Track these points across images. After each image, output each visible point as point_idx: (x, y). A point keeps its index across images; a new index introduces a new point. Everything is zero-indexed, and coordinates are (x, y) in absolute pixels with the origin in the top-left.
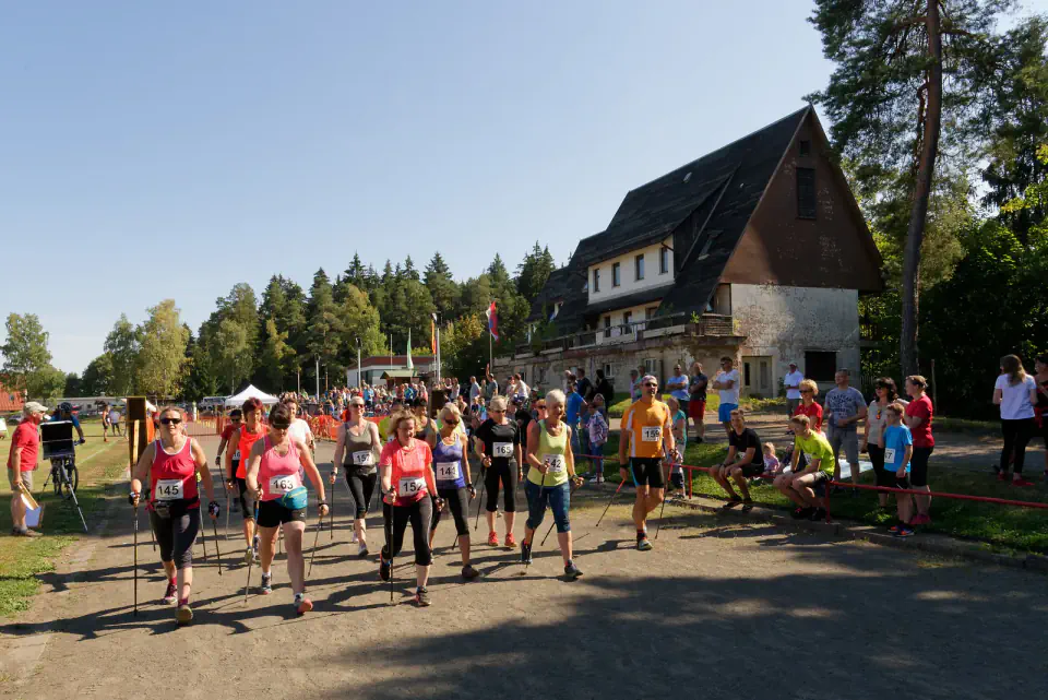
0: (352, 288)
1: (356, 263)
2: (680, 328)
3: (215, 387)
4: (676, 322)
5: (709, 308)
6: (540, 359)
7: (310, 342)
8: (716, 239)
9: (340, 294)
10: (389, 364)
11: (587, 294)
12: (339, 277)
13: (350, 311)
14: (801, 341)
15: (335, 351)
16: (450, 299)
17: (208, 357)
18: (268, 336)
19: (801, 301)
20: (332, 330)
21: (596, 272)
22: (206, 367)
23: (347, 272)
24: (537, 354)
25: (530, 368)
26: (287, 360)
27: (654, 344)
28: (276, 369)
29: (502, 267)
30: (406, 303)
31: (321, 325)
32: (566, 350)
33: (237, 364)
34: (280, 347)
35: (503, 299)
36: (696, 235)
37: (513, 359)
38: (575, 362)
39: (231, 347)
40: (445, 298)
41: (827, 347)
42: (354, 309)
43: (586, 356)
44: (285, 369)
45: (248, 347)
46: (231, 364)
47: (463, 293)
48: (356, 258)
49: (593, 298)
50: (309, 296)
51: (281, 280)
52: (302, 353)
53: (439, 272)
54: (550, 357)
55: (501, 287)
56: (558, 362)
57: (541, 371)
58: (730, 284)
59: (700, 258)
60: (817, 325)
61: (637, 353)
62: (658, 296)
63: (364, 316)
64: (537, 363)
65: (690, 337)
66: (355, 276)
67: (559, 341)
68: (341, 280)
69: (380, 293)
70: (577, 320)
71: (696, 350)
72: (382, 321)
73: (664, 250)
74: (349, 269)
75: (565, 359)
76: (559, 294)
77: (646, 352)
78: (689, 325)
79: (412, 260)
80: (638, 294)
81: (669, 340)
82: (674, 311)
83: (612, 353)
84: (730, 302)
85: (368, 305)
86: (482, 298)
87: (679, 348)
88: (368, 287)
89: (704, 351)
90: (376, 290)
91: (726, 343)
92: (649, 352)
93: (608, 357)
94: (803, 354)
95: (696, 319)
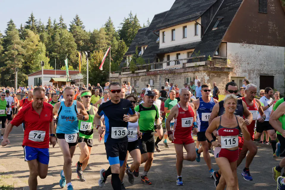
0: (30, 32)
1: (32, 18)
2: (203, 63)
4: (201, 60)
5: (217, 53)
6: (135, 75)
7: (6, 60)
8: (221, 21)
9: (23, 36)
10: (54, 74)
11: (159, 43)
12: (22, 25)
13: (29, 44)
14: (259, 70)
15: (20, 66)
16: (84, 41)
19: (259, 51)
20: (19, 54)
21: (163, 33)
23: (27, 23)
24: (133, 73)
25: (129, 79)
27: (190, 70)
29: (112, 24)
30: (60, 41)
31: (13, 51)
32: (148, 71)
35: (112, 41)
36: (212, 18)
37: (120, 74)
38: (153, 77)
40: (81, 39)
41: (270, 74)
42: (31, 43)
43: (158, 74)
47: (91, 37)
48: (32, 16)
49: (162, 46)
50: (5, 35)
53: (78, 25)
54: (140, 74)
55: (111, 35)
56: (144, 77)
57: (135, 81)
58: (226, 43)
59: (213, 29)
60: (266, 63)
61: (183, 74)
62: (194, 46)
63: (37, 47)
64: (133, 77)
65: (207, 67)
66: (31, 25)
67: (145, 67)
68: (23, 26)
69: (46, 35)
70: (154, 56)
71: (210, 73)
72: (47, 50)
73: (197, 24)
74: (28, 21)
75: (148, 75)
76: (144, 42)
77: (186, 73)
78: (207, 61)
79: (63, 18)
80: (183, 45)
81: (198, 68)
82: (200, 54)
83: (170, 73)
84: (227, 51)
85: (39, 41)
86: (102, 40)
87: (202, 72)
88: (39, 31)
89: (213, 74)
90: (43, 33)
91: (224, 70)
92: (189, 73)
93: (169, 75)
94: (259, 77)
95: (210, 59)
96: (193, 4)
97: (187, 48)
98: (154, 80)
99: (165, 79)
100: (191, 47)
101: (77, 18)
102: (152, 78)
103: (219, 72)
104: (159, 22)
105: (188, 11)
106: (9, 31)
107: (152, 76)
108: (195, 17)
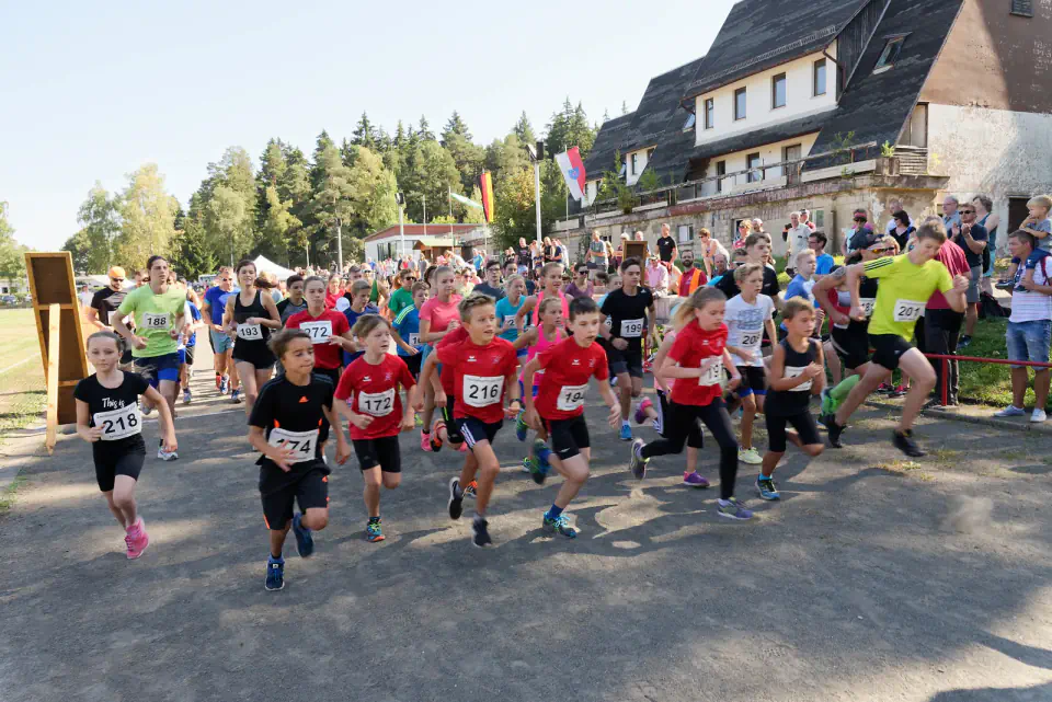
0: (361, 149)
1: (365, 122)
2: (869, 165)
3: (212, 263)
4: (859, 156)
6: (633, 218)
7: (318, 211)
8: (901, 44)
9: (350, 159)
10: (423, 233)
11: (693, 132)
12: (345, 141)
13: (362, 176)
14: (1006, 184)
15: (347, 221)
16: (473, 164)
17: (202, 231)
18: (269, 206)
20: (343, 198)
21: (709, 101)
22: (199, 240)
23: (356, 133)
24: (627, 212)
25: (615, 229)
26: (291, 232)
27: (821, 188)
28: (280, 243)
30: (425, 167)
31: (330, 192)
32: (672, 204)
33: (236, 237)
34: (283, 218)
36: (865, 41)
37: (583, 221)
38: (688, 219)
39: (228, 217)
40: (467, 161)
42: (366, 174)
43: (706, 210)
44: (291, 244)
45: (247, 217)
46: (230, 238)
47: (488, 155)
48: (364, 117)
49: (703, 137)
50: (313, 162)
51: (280, 144)
52: (310, 224)
53: (458, 133)
54: (649, 215)
58: (926, 104)
59: (876, 72)
61: (791, 203)
62: (813, 126)
63: (378, 181)
64: (628, 224)
65: (882, 177)
66: (364, 136)
67: (662, 194)
68: (348, 142)
69: (395, 157)
70: (680, 167)
71: (886, 195)
72: (399, 187)
73: (819, 64)
74: (357, 129)
75: (673, 215)
76: (631, 142)
77: (807, 200)
78: (880, 160)
79: (426, 120)
80: (775, 127)
81: (851, 181)
82: (854, 141)
83: (750, 204)
84: (926, 130)
85: (382, 169)
86: (511, 160)
87: (865, 191)
88: (380, 150)
90: (389, 153)
91: (925, 184)
92: (813, 200)
93: (741, 210)
94: (1008, 202)
95: (890, 152)
97: (789, 134)
98: (694, 226)
99: (729, 222)
100: (803, 130)
101: (456, 119)
102: (688, 222)
103: (908, 191)
104: (665, 93)
105: (779, 36)
106: (320, 153)
107: (686, 217)
108: (819, 41)
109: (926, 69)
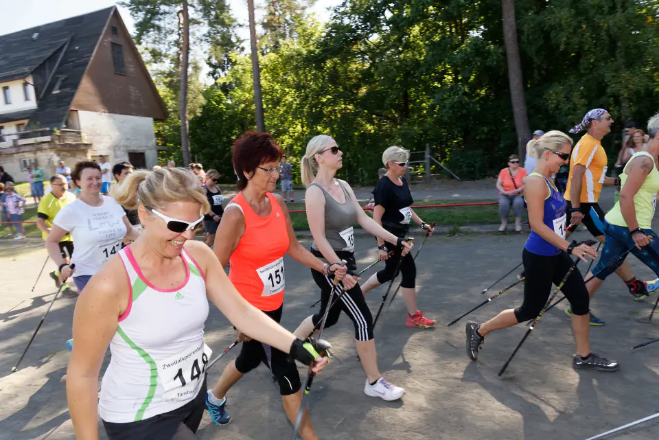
2: (47, 138)
4: (43, 134)
5: (64, 126)
8: (63, 81)
14: (126, 146)
19: (123, 123)
27: (27, 148)
36: (49, 76)
41: (140, 150)
58: (77, 111)
59: (54, 92)
60: (133, 137)
61: (15, 155)
62: (26, 116)
65: (55, 144)
71: (60, 152)
73: (26, 84)
77: (22, 154)
78: (53, 137)
81: (40, 146)
82: (41, 127)
84: (79, 122)
87: (48, 151)
89: (65, 153)
91: (79, 147)
92: (25, 154)
94: (127, 154)
95: (58, 133)
96: (14, 55)
97: (15, 118)
100: (21, 118)
108: (22, 74)
109: (72, 95)
